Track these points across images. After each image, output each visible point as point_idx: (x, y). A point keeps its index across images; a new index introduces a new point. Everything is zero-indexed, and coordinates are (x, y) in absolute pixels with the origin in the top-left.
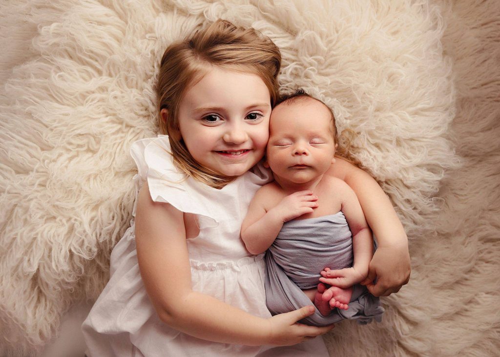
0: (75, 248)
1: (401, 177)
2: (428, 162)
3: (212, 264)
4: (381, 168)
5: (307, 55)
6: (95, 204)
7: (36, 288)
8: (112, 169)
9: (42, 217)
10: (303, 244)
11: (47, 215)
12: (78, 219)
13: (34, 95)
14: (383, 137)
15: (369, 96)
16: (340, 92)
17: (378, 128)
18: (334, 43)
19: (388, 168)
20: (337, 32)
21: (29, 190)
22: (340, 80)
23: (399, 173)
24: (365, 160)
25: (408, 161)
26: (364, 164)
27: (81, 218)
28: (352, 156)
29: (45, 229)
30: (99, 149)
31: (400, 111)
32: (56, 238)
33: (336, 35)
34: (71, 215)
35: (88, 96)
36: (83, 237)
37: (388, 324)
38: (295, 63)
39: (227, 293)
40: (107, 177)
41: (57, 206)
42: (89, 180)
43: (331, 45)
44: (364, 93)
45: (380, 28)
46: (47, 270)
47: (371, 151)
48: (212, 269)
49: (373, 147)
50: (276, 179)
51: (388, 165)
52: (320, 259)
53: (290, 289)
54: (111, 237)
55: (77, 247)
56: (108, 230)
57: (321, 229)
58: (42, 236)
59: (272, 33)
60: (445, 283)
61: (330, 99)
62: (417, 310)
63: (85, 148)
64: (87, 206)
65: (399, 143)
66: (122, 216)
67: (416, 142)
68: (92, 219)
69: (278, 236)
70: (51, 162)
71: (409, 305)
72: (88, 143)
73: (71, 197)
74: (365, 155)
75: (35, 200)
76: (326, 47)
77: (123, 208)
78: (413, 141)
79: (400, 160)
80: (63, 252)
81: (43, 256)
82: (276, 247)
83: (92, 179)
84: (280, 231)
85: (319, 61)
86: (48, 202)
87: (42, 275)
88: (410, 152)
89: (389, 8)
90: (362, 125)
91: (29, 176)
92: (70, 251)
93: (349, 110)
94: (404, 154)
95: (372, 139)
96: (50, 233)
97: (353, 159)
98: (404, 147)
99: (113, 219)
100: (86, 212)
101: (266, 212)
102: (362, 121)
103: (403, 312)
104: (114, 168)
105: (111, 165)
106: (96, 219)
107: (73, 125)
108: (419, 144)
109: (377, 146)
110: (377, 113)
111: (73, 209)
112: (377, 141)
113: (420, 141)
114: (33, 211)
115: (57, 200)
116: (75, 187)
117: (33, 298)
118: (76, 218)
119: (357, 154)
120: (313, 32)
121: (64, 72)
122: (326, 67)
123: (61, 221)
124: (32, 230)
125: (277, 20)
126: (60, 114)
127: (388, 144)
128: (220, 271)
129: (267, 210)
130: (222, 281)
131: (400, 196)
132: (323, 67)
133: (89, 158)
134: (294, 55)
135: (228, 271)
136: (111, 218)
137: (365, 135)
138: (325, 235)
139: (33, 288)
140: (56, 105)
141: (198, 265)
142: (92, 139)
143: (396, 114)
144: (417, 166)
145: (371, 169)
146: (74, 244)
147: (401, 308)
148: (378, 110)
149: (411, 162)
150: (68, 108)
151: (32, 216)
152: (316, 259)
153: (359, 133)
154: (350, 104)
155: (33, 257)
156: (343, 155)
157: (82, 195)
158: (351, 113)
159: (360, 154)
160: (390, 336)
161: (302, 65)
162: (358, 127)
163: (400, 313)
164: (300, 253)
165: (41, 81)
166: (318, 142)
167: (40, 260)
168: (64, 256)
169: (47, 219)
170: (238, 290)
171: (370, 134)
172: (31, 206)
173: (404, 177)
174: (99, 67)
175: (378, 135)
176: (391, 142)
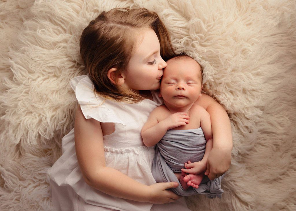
0: (41, 132)
1: (243, 112)
2: (261, 105)
3: (122, 150)
4: (232, 105)
5: (195, 33)
6: (55, 107)
7: (18, 151)
8: (67, 88)
9: (24, 112)
10: (177, 144)
11: (28, 110)
12: (45, 115)
13: (28, 40)
14: (235, 88)
15: (228, 62)
16: (212, 57)
17: (232, 82)
18: (211, 27)
19: (236, 106)
20: (214, 20)
21: (19, 95)
22: (212, 50)
23: (243, 110)
24: (223, 100)
25: (249, 103)
26: (222, 102)
27: (46, 115)
28: (215, 96)
29: (25, 119)
30: (61, 75)
31: (247, 73)
32: (31, 125)
33: (213, 22)
34: (41, 112)
35: (57, 44)
36: (46, 127)
37: (228, 201)
38: (187, 37)
39: (130, 167)
40: (63, 93)
41: (34, 106)
42: (53, 93)
43: (209, 28)
44: (226, 60)
45: (240, 21)
46: (25, 142)
47: (227, 95)
48: (122, 153)
49: (228, 92)
50: (165, 104)
51: (236, 104)
52: (186, 155)
53: (166, 171)
54: (63, 128)
55: (43, 132)
56: (62, 123)
57: (188, 137)
58: (23, 123)
59: (175, 17)
60: (267, 179)
61: (204, 61)
62: (247, 195)
63: (53, 74)
64: (50, 108)
65: (244, 91)
66: (71, 116)
67: (256, 92)
68: (53, 116)
69: (163, 138)
70: (32, 80)
71: (241, 191)
72: (55, 71)
73: (42, 102)
74: (223, 97)
75: (21, 101)
76: (206, 29)
77: (71, 112)
78: (254, 92)
79: (244, 102)
80: (34, 133)
81: (23, 134)
82: (161, 144)
83: (55, 92)
84: (165, 135)
85: (201, 37)
86: (29, 103)
87: (22, 144)
88: (251, 98)
89: (247, 9)
90: (223, 79)
91: (20, 87)
92: (39, 133)
93: (216, 69)
94: (247, 99)
95: (228, 87)
96: (28, 122)
97: (215, 98)
98: (247, 94)
99: (65, 118)
100: (50, 112)
101: (158, 122)
102: (223, 76)
103: (238, 195)
104: (68, 88)
105: (66, 86)
106: (55, 117)
107: (48, 61)
108: (257, 93)
109: (231, 92)
110: (233, 73)
111: (42, 109)
112: (232, 89)
113: (258, 92)
114: (20, 107)
115: (34, 103)
116: (45, 96)
117: (16, 157)
118: (43, 114)
119: (218, 95)
120: (200, 19)
121: (45, 29)
122: (205, 41)
123: (35, 115)
124: (18, 118)
125: (178, 9)
126: (40, 54)
127: (238, 92)
128: (127, 154)
129: (159, 121)
130: (127, 160)
131: (241, 123)
132: (203, 41)
133: (55, 80)
134: (187, 32)
135: (132, 154)
136: (64, 117)
137: (224, 85)
138: (190, 141)
139: (16, 151)
140: (39, 48)
141: (114, 151)
142: (57, 69)
143: (245, 74)
144: (255, 107)
145: (225, 105)
146: (41, 130)
147: (237, 192)
148: (234, 70)
149: (251, 104)
150: (46, 50)
151: (19, 110)
152: (184, 154)
153: (221, 83)
154: (217, 65)
155: (18, 134)
156: (209, 95)
157: (48, 102)
158: (217, 71)
159: (220, 96)
160: (229, 208)
161: (191, 38)
162: (221, 80)
163: (236, 196)
164: (175, 150)
165: (32, 32)
166: (191, 83)
167: (21, 136)
168: (35, 136)
169: (28, 113)
170: (136, 165)
171: (228, 84)
172: (19, 104)
173: (245, 112)
174: (65, 28)
175: (232, 85)
176: (240, 91)
